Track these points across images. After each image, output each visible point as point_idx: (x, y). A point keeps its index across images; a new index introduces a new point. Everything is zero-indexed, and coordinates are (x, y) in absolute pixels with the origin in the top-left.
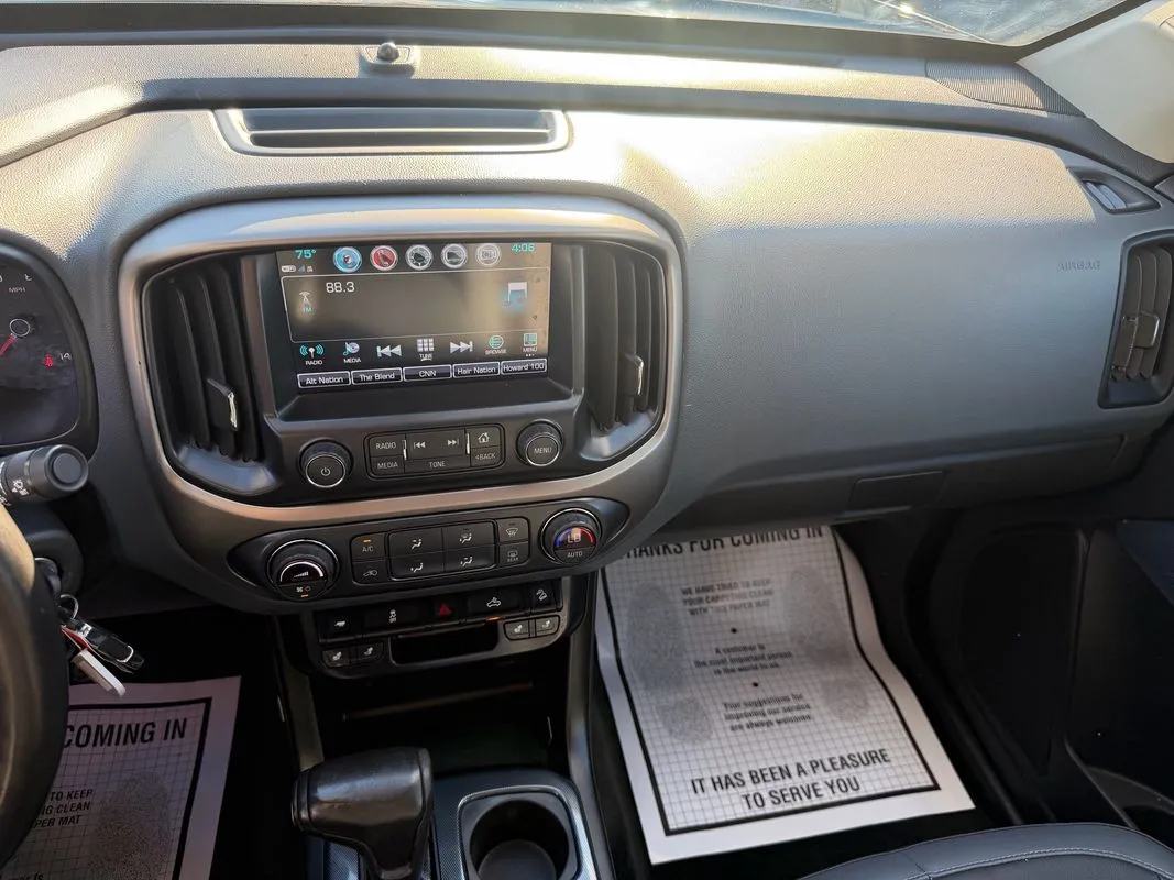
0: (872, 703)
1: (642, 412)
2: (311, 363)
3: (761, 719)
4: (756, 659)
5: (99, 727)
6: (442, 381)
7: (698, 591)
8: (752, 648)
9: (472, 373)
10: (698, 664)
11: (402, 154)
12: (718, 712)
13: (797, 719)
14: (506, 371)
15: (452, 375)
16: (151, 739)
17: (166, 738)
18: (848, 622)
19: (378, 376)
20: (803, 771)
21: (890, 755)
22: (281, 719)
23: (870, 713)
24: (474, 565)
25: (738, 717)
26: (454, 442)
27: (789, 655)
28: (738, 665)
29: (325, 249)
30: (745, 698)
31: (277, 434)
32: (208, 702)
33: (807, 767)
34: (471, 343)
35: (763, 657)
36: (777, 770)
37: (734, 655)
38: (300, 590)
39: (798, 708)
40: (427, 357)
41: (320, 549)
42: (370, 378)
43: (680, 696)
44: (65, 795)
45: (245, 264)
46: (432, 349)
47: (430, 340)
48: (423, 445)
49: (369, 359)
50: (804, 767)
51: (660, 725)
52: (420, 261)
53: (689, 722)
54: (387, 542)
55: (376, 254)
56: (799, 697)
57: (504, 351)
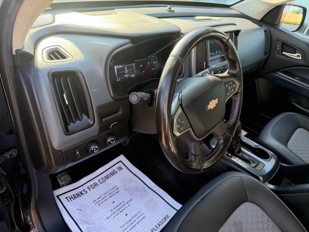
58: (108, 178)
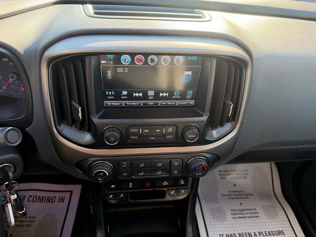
0: (279, 214)
1: (228, 122)
2: (110, 97)
3: (243, 216)
4: (241, 195)
5: (40, 197)
6: (156, 106)
7: (224, 171)
8: (240, 191)
9: (167, 104)
10: (223, 195)
11: (150, 19)
12: (229, 212)
13: (254, 217)
14: (179, 104)
15: (159, 104)
16: (54, 202)
17: (58, 202)
18: (271, 185)
19: (133, 103)
20: (256, 235)
21: (285, 233)
22: (91, 213)
23: (278, 217)
24: (161, 174)
25: (235, 214)
26: (159, 131)
27: (251, 195)
28: (235, 197)
29: (118, 55)
30: (237, 208)
31: (96, 123)
32: (71, 192)
33: (258, 234)
34: (168, 93)
35: (243, 195)
36: (247, 234)
37: (234, 193)
38: (100, 179)
39: (255, 213)
40: (151, 98)
41: (108, 165)
42: (130, 104)
43: (217, 206)
44: (28, 217)
45: (87, 59)
46: (153, 95)
47: (153, 92)
48: (148, 131)
49: (130, 97)
50: (257, 234)
51: (210, 215)
52: (153, 62)
53: (219, 214)
54: (131, 163)
55: (137, 58)
56: (255, 209)
57: (179, 97)
58: (40, 201)
